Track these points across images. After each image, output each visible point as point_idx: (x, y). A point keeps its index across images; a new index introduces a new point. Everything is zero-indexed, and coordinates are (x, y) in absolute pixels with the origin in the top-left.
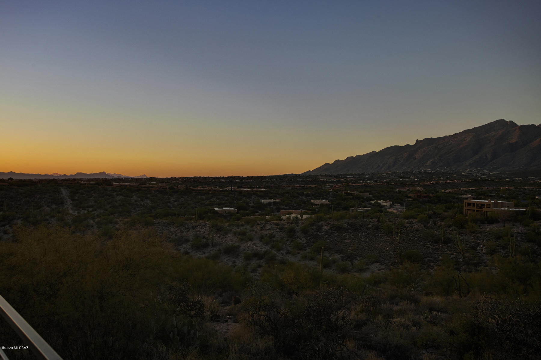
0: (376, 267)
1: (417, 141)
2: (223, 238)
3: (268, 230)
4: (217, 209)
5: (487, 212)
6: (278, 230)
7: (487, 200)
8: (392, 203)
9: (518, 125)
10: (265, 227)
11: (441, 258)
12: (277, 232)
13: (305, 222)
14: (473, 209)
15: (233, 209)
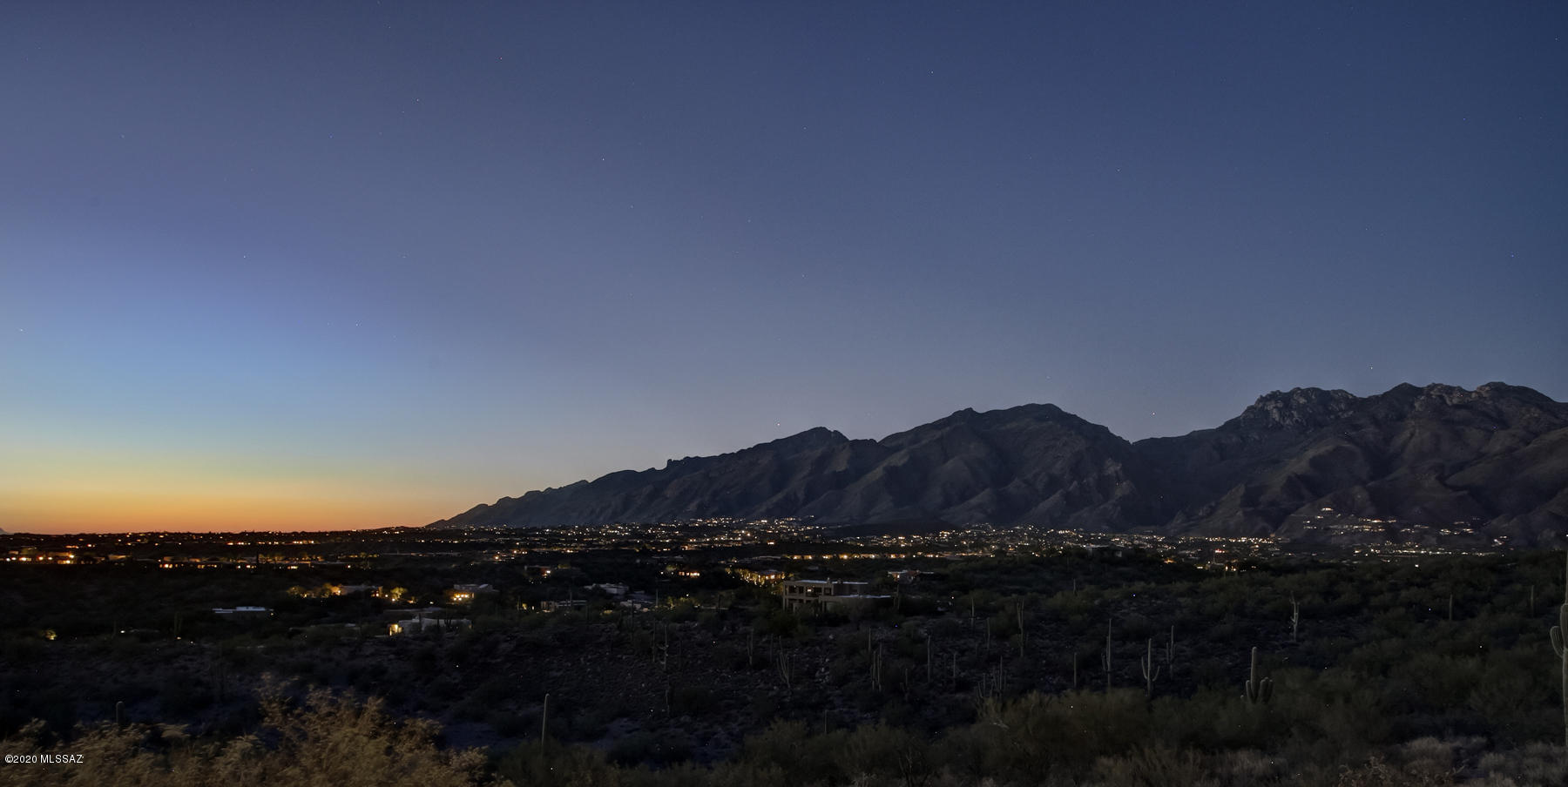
0: (622, 726)
1: (669, 461)
2: (251, 681)
3: (367, 656)
4: (219, 611)
5: (825, 602)
6: (392, 656)
7: (825, 580)
8: (628, 588)
9: (847, 440)
10: (360, 651)
11: (750, 698)
12: (390, 660)
13: (457, 635)
14: (801, 598)
15: (263, 609)
